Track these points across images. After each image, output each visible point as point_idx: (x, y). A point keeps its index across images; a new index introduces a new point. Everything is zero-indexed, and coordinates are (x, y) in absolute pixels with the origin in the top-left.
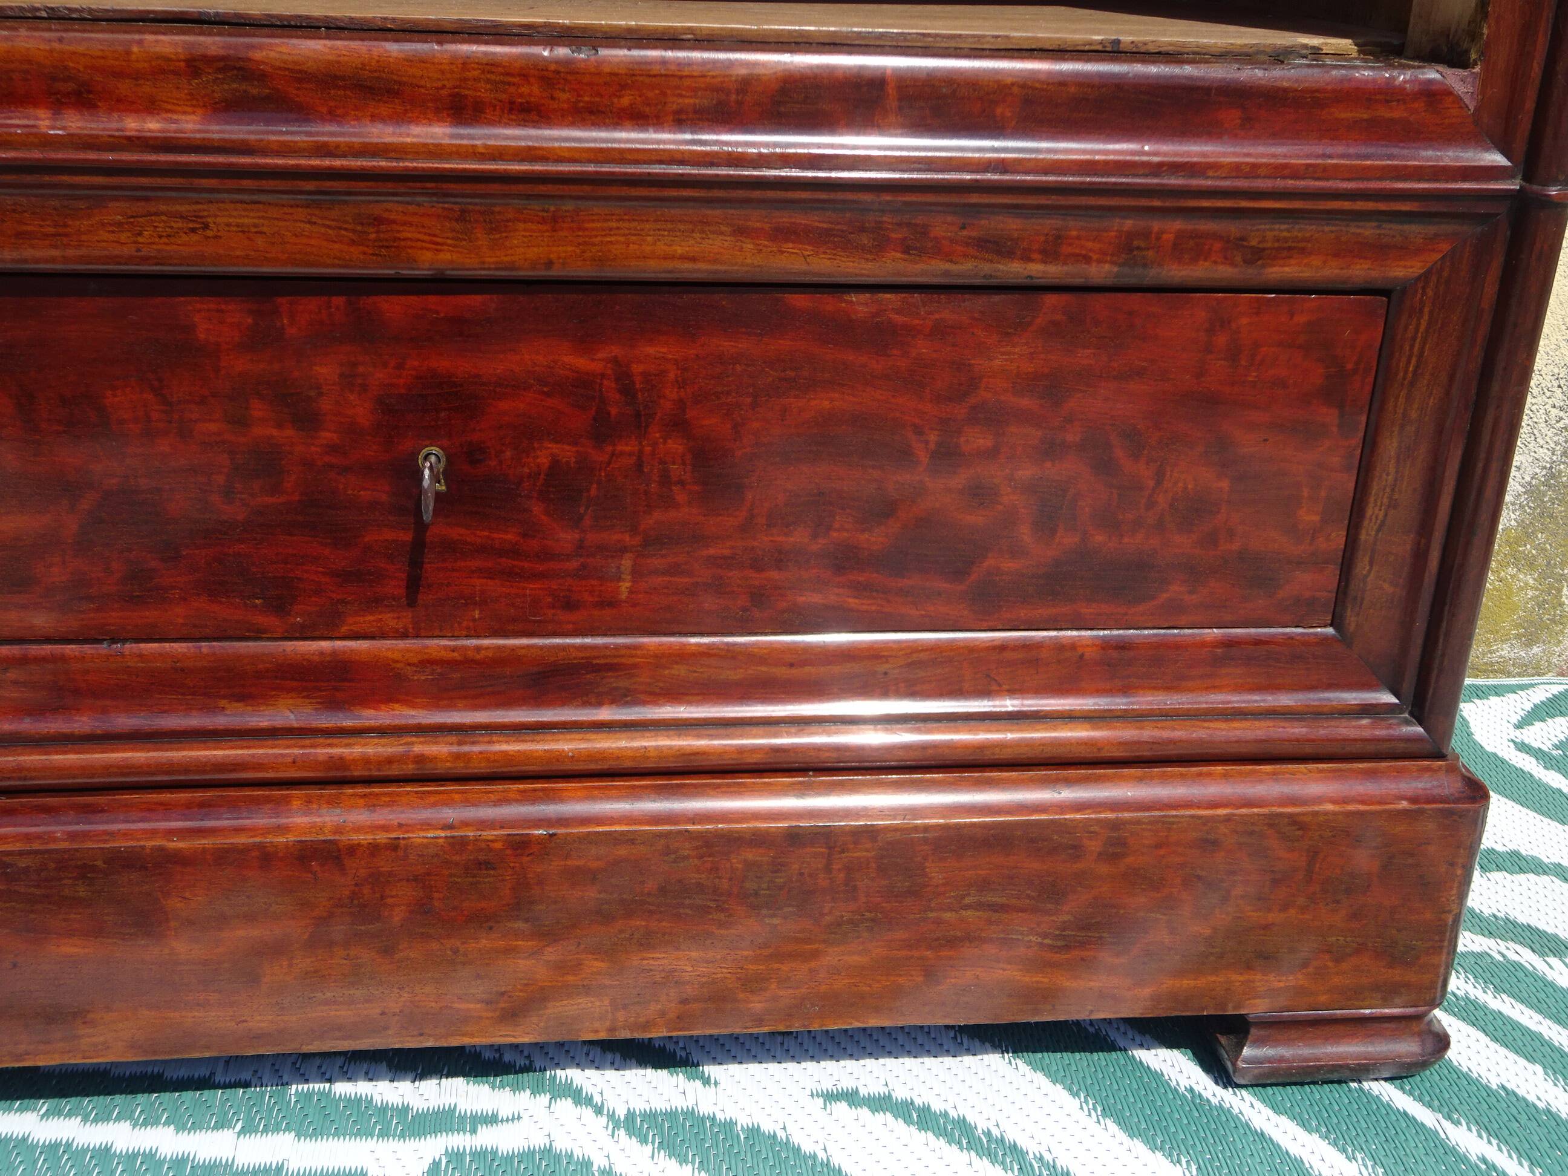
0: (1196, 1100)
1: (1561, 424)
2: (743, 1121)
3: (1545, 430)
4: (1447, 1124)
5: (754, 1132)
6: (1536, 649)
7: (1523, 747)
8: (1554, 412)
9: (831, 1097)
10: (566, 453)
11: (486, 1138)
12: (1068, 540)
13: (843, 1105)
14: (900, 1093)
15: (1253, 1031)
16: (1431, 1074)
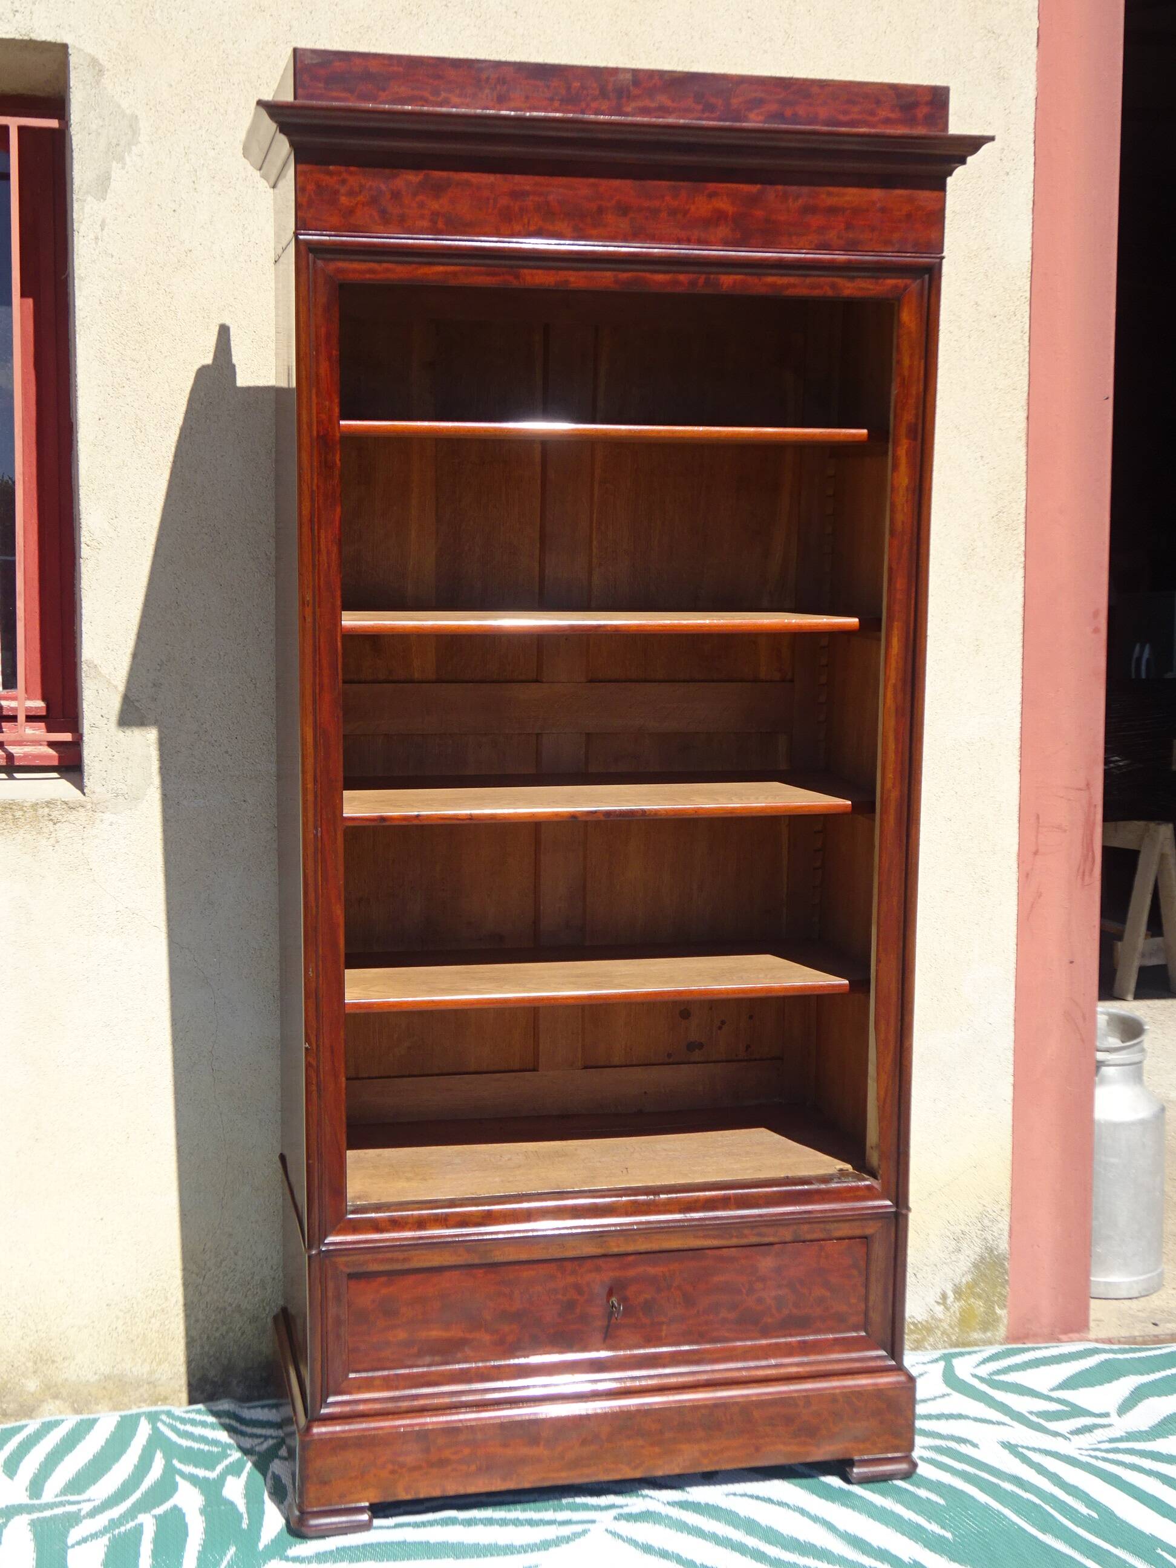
0: (841, 1489)
1: (983, 1237)
2: (703, 1502)
3: (977, 1240)
4: (917, 1489)
5: (707, 1504)
6: (989, 1334)
7: (975, 1376)
8: (979, 1232)
9: (727, 1495)
10: (648, 1296)
11: (626, 1510)
12: (786, 1312)
13: (732, 1496)
14: (749, 1493)
15: (856, 1464)
16: (914, 1477)
